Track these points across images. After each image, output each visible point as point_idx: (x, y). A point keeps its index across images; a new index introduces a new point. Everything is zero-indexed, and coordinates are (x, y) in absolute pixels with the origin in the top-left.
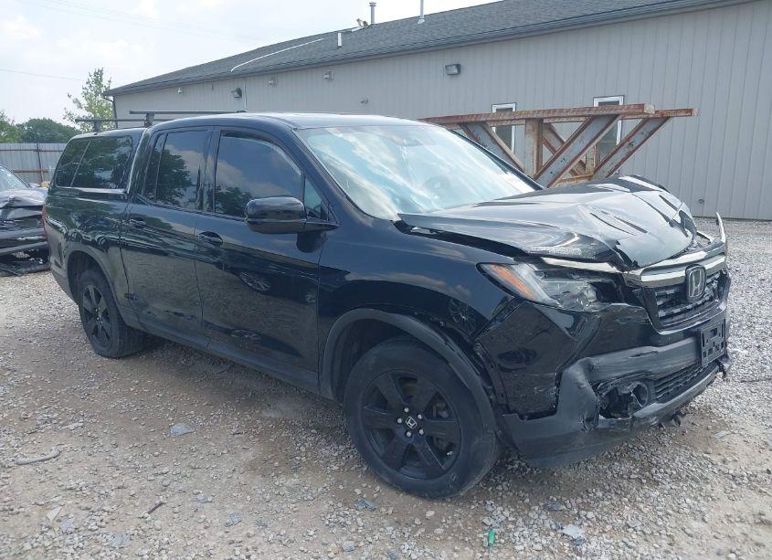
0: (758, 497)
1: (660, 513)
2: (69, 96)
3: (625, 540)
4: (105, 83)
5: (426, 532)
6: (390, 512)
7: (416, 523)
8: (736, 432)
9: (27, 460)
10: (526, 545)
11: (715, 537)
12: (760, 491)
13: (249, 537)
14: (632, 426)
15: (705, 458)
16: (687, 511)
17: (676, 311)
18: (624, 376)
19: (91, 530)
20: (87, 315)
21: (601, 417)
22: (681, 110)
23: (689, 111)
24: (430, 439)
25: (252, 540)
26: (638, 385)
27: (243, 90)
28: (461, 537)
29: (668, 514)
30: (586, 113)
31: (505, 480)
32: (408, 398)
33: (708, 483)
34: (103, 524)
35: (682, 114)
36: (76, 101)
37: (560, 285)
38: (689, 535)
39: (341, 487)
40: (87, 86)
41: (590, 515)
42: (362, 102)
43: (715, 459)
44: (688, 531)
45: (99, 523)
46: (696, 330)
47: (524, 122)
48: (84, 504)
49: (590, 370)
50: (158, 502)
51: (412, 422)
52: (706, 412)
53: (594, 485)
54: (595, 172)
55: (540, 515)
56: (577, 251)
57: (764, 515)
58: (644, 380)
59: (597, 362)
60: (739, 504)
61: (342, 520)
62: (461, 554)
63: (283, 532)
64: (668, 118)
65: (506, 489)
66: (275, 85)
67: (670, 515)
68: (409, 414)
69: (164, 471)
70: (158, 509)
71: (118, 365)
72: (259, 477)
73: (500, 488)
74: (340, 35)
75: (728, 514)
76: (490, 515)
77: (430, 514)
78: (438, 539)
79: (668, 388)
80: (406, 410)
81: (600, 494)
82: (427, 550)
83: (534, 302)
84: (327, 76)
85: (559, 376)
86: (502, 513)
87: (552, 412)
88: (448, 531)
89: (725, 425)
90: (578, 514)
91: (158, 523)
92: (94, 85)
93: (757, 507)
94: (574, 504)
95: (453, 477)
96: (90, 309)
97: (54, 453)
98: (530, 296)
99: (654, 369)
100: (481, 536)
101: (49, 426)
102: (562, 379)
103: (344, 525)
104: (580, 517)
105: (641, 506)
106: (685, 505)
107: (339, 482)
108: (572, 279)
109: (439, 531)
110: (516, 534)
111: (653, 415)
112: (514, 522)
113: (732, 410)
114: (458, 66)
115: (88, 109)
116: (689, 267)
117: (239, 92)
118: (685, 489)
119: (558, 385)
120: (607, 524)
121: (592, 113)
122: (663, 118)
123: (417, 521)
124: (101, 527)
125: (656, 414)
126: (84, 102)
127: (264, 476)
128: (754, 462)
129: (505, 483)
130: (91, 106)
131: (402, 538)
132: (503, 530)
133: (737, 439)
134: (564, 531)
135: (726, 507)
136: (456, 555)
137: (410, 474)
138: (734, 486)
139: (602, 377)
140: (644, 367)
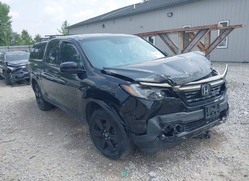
0: (224, 166)
1: (185, 170)
2: (57, 29)
3: (168, 178)
4: (68, 25)
5: (106, 170)
6: (98, 163)
7: (104, 167)
8: (229, 142)
9: (5, 141)
10: (135, 177)
11: (201, 179)
12: (226, 164)
13: (54, 168)
14: (174, 139)
15: (212, 151)
16: (195, 169)
17: (197, 100)
18: (172, 122)
19: (12, 163)
20: (37, 97)
21: (163, 136)
22: (238, 26)
23: (241, 26)
24: (111, 141)
25: (54, 169)
26: (178, 126)
27: (105, 25)
28: (116, 173)
29: (188, 170)
30: (198, 29)
31: (139, 155)
32: (104, 127)
33: (208, 160)
34: (16, 161)
35: (238, 27)
36: (59, 31)
37: (146, 91)
38: (192, 178)
39: (88, 154)
40: (63, 26)
41: (161, 169)
42: (141, 27)
43: (215, 151)
44: (192, 176)
45: (15, 161)
46: (204, 107)
47: (178, 33)
48: (14, 155)
49: (160, 119)
50: (33, 156)
51: (107, 135)
52: (221, 135)
53: (168, 158)
54: (208, 49)
55: (145, 167)
56: (152, 80)
57: (223, 173)
58: (181, 124)
59: (163, 117)
60: (216, 169)
61: (82, 164)
62: (113, 179)
63: (64, 167)
64: (233, 29)
65: (139, 158)
66: (114, 23)
67: (189, 170)
68: (106, 132)
69: (40, 146)
70: (33, 158)
71: (44, 113)
72: (66, 150)
73: (137, 157)
74: (134, 5)
75: (210, 171)
76: (129, 166)
77: (110, 164)
78: (108, 173)
79: (192, 127)
80: (105, 131)
81: (168, 162)
82: (103, 176)
83: (136, 97)
84: (130, 19)
85: (147, 122)
86: (132, 165)
87: (146, 133)
88: (113, 171)
89: (226, 139)
90: (158, 168)
91: (30, 162)
92: (65, 26)
93: (221, 170)
94: (158, 164)
95: (117, 153)
96: (38, 96)
97: (13, 139)
98: (135, 95)
99: (184, 120)
100: (122, 173)
101: (16, 131)
102: (148, 123)
103: (82, 166)
104: (157, 169)
105: (180, 167)
106: (196, 167)
107: (88, 152)
108: (151, 89)
109: (110, 170)
110: (133, 173)
111: (184, 136)
112: (135, 169)
113: (231, 134)
114: (172, 14)
115: (63, 33)
116: (202, 85)
117: (104, 26)
118: (199, 161)
119: (147, 124)
120: (165, 172)
121: (200, 28)
122: (232, 29)
123: (105, 167)
124: (16, 162)
125: (185, 136)
126: (62, 31)
127: (67, 149)
128: (230, 154)
129: (139, 156)
130: (63, 32)
131: (98, 172)
132: (130, 172)
133: (228, 145)
134: (149, 174)
135: (211, 169)
136: (111, 179)
137: (106, 151)
138: (217, 162)
139: (164, 122)
140: (180, 119)
